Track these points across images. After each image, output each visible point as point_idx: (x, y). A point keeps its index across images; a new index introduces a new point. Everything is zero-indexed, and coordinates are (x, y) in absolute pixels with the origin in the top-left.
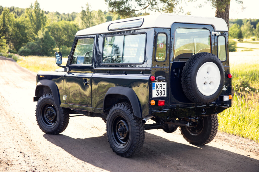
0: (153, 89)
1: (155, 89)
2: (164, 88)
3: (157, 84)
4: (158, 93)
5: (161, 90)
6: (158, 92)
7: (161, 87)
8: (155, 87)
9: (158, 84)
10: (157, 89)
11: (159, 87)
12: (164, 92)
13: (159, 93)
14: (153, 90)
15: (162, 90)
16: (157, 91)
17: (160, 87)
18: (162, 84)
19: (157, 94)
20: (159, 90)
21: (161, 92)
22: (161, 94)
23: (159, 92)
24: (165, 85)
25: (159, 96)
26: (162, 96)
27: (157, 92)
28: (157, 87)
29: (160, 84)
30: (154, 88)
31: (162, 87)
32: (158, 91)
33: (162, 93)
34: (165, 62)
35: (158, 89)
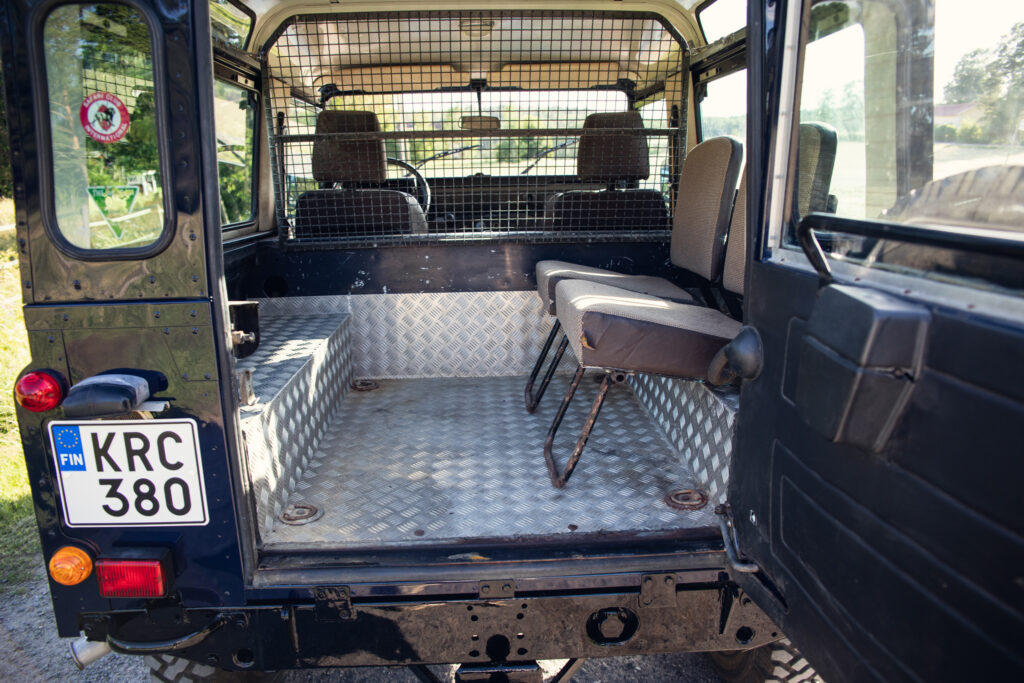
0: (69, 467)
1: (82, 468)
2: (178, 466)
3: (95, 437)
4: (113, 494)
5: (141, 472)
6: (119, 490)
7: (137, 459)
8: (79, 450)
9: (111, 429)
10: (100, 468)
11: (118, 451)
12: (176, 489)
13: (132, 497)
14: (65, 474)
15: (159, 476)
16: (103, 482)
17: (131, 453)
18: (152, 432)
19: (107, 508)
20: (128, 480)
21: (144, 489)
22: (147, 505)
23: (126, 490)
24: (178, 439)
25: (133, 517)
26: (164, 517)
27: (108, 487)
28: (101, 453)
29: (128, 437)
30: (76, 459)
31: (153, 455)
32: (116, 483)
33: (160, 495)
34: (158, 260)
35: (116, 468)
